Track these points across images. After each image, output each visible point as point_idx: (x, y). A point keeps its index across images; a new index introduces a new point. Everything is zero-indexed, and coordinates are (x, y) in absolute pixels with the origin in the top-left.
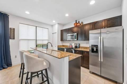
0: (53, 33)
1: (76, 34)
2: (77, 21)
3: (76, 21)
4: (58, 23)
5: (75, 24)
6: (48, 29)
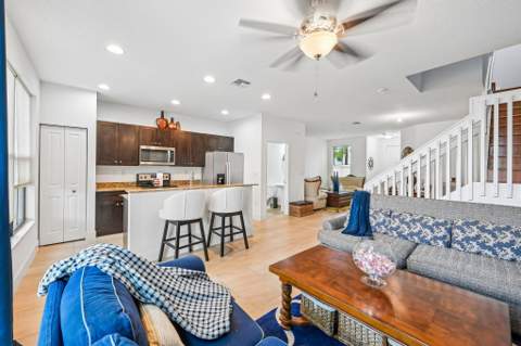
0: (40, 125)
3: (162, 113)
6: (31, 96)
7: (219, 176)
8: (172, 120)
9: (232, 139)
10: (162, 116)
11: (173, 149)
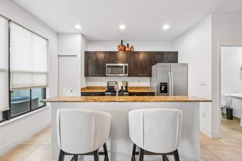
0: (59, 56)
3: (122, 41)
4: (82, 34)
5: (119, 46)
6: (47, 40)
7: (162, 84)
8: (128, 45)
9: (177, 53)
10: (122, 44)
11: (127, 65)
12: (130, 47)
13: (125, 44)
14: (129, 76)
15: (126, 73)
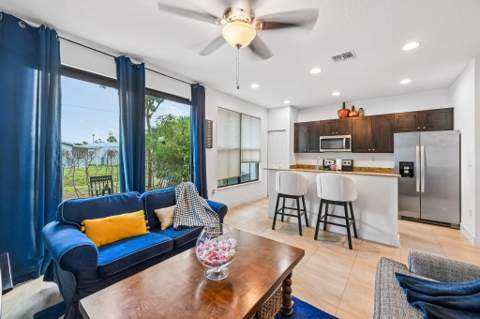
0: (269, 132)
1: (349, 136)
2: (346, 104)
3: (344, 104)
4: (292, 106)
5: (339, 111)
6: (259, 119)
7: (404, 164)
8: (353, 107)
9: (452, 110)
10: (344, 107)
12: (357, 109)
13: (349, 107)
14: (353, 151)
15: (347, 147)
